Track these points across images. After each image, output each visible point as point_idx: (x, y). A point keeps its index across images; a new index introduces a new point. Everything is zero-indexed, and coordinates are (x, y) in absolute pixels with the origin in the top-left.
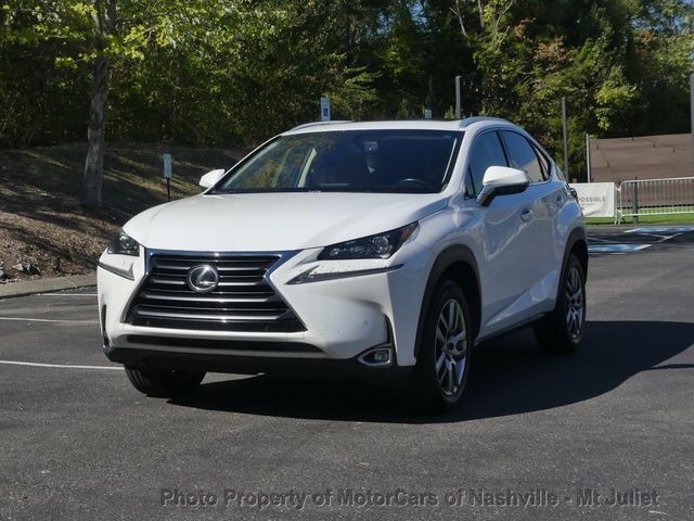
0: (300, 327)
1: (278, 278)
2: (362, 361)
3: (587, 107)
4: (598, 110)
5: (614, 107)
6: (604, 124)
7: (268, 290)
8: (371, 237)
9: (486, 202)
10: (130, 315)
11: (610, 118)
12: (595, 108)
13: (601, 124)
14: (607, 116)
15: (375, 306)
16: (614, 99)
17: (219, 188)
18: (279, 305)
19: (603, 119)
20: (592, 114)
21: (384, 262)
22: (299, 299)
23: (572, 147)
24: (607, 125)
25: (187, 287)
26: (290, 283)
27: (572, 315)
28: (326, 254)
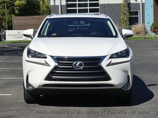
2: (123, 88)
3: (12, 6)
4: (15, 7)
5: (20, 7)
6: (17, 12)
11: (19, 10)
12: (14, 7)
13: (16, 12)
14: (18, 10)
16: (20, 4)
18: (103, 73)
19: (17, 10)
20: (13, 9)
23: (8, 19)
24: (18, 12)
25: (73, 68)
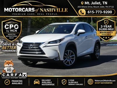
0: (45, 54)
1: (41, 46)
2: (54, 59)
7: (40, 48)
8: (57, 40)
9: (78, 35)
10: (20, 53)
15: (56, 51)
17: (37, 33)
18: (41, 51)
21: (58, 44)
22: (44, 50)
25: (28, 48)
26: (43, 47)
27: (97, 54)
28: (49, 43)
